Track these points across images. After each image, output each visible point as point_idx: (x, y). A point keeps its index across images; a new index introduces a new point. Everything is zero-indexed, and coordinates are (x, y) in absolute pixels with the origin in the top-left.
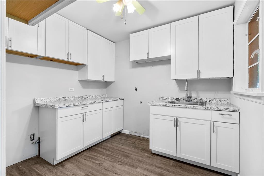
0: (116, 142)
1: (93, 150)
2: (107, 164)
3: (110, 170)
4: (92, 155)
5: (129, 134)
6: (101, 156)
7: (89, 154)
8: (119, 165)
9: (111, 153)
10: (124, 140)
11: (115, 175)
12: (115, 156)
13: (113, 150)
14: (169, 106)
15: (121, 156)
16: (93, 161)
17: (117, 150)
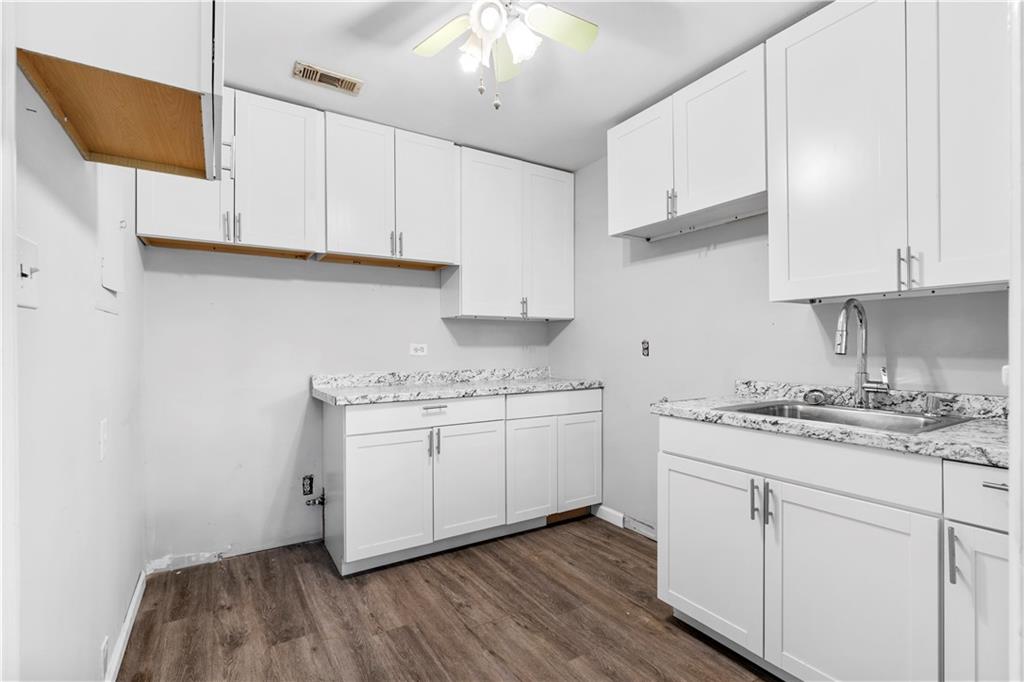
0: (555, 548)
1: (467, 557)
2: (480, 614)
3: (480, 635)
4: (454, 572)
5: (622, 526)
6: (478, 581)
7: (447, 567)
8: (519, 629)
9: (515, 581)
10: (590, 543)
11: (485, 655)
12: (524, 593)
13: (528, 573)
14: (730, 422)
15: (545, 598)
16: (448, 591)
17: (541, 576)
